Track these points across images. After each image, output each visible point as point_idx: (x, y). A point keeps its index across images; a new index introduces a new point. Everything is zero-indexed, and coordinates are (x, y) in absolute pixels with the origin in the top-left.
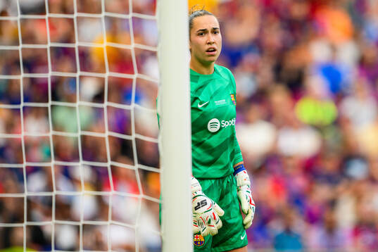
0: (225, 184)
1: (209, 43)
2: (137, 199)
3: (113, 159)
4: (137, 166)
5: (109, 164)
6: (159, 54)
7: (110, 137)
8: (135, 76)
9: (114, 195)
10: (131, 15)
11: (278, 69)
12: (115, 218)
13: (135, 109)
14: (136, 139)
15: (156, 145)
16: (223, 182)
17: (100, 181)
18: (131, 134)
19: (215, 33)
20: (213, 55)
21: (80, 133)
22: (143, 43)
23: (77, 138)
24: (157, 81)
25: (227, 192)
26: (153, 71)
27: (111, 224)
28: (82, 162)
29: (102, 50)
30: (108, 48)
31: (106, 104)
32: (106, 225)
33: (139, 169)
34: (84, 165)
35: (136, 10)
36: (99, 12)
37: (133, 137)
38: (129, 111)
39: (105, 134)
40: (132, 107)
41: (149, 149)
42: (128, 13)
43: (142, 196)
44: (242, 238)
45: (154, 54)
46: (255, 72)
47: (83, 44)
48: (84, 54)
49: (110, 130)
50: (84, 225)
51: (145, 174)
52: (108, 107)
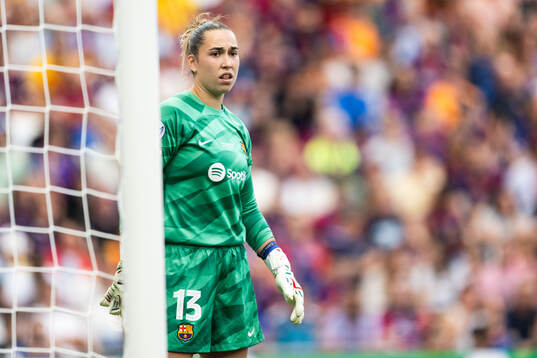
0: (228, 258)
1: (225, 68)
2: (89, 276)
3: (57, 223)
4: (89, 233)
5: (51, 229)
6: (118, 80)
7: (52, 193)
8: (85, 111)
9: (58, 271)
10: (80, 27)
11: (280, 99)
12: (60, 302)
13: (86, 155)
14: (88, 196)
15: (115, 204)
16: (224, 255)
17: (38, 252)
18: (80, 189)
19: (233, 54)
20: (228, 84)
21: (12, 188)
22: (96, 64)
23: (7, 195)
24: (116, 117)
25: (232, 269)
26: (110, 104)
27: (55, 311)
28: (14, 228)
29: (40, 75)
30: (49, 72)
31: (46, 148)
32: (48, 313)
33: (93, 237)
34: (17, 231)
35: (87, 20)
36: (36, 23)
37: (83, 193)
38: (78, 158)
39: (47, 190)
40: (82, 152)
41: (105, 210)
42: (75, 25)
43: (96, 272)
44: (250, 335)
45: (111, 80)
46: (249, 103)
47: (16, 68)
48: (17, 82)
49: (52, 184)
50: (17, 313)
51: (100, 243)
52: (50, 153)
